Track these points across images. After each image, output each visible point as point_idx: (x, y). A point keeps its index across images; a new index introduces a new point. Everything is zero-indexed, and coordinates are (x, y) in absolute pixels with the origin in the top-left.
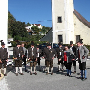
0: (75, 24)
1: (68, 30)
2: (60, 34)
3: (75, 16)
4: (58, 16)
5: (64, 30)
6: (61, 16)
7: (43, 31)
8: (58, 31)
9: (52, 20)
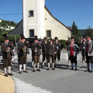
0: (46, 19)
1: (40, 24)
2: (31, 28)
3: (46, 10)
4: (30, 10)
5: (36, 24)
6: (32, 10)
7: (3, 25)
8: (29, 25)
9: (23, 14)
